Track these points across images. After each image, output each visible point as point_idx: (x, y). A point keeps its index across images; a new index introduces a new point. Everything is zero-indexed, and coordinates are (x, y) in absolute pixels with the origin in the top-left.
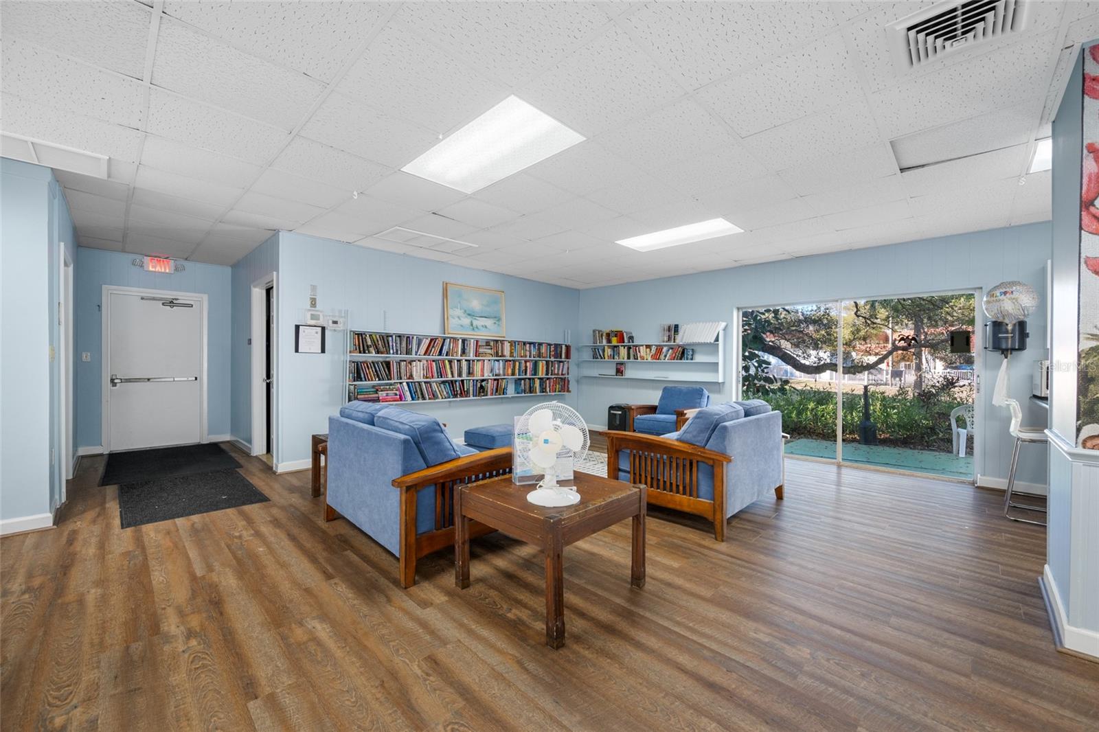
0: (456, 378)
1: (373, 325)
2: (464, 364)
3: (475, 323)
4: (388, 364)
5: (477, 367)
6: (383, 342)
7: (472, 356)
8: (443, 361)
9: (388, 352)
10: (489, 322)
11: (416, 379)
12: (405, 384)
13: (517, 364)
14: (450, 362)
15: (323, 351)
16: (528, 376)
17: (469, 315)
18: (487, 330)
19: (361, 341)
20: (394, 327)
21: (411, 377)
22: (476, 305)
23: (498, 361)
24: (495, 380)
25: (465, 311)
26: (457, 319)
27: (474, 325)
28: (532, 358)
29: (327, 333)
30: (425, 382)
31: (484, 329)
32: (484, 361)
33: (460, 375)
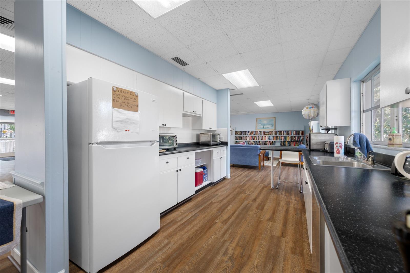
0: (257, 140)
1: (239, 130)
2: (260, 137)
3: (265, 127)
4: (241, 137)
5: (264, 138)
6: (241, 133)
7: (262, 135)
8: (254, 137)
9: (241, 135)
10: (269, 126)
11: (247, 140)
12: (245, 141)
13: (278, 137)
14: (256, 137)
15: (232, 135)
16: (282, 141)
17: (263, 125)
18: (269, 128)
19: (237, 133)
20: (245, 130)
21: (246, 140)
22: (265, 122)
23: (271, 136)
24: (270, 141)
25: (262, 124)
26: (259, 126)
27: (264, 127)
28: (285, 135)
29: (233, 132)
30: (250, 141)
31: (267, 128)
32: (266, 136)
33: (259, 139)
